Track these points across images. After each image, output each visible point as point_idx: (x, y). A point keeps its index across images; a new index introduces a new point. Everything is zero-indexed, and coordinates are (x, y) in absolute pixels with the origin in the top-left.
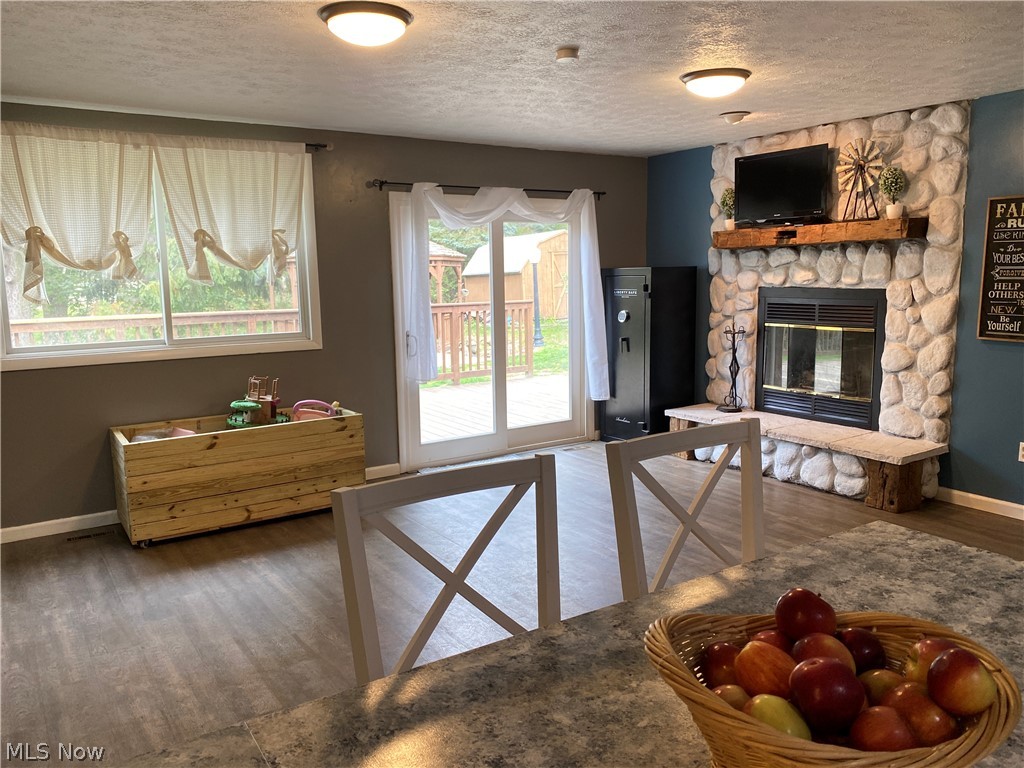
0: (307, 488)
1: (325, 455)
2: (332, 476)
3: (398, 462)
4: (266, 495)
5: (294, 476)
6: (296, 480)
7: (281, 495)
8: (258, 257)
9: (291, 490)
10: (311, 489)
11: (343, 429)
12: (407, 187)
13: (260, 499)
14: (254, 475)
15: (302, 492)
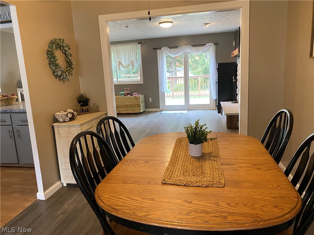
0: (129, 109)
1: (132, 103)
2: (134, 107)
3: (159, 108)
4: (122, 109)
5: (127, 106)
6: (127, 107)
7: (125, 109)
8: (129, 66)
9: (127, 109)
10: (130, 109)
11: (136, 98)
12: (160, 48)
13: (121, 109)
14: (120, 105)
15: (128, 109)
